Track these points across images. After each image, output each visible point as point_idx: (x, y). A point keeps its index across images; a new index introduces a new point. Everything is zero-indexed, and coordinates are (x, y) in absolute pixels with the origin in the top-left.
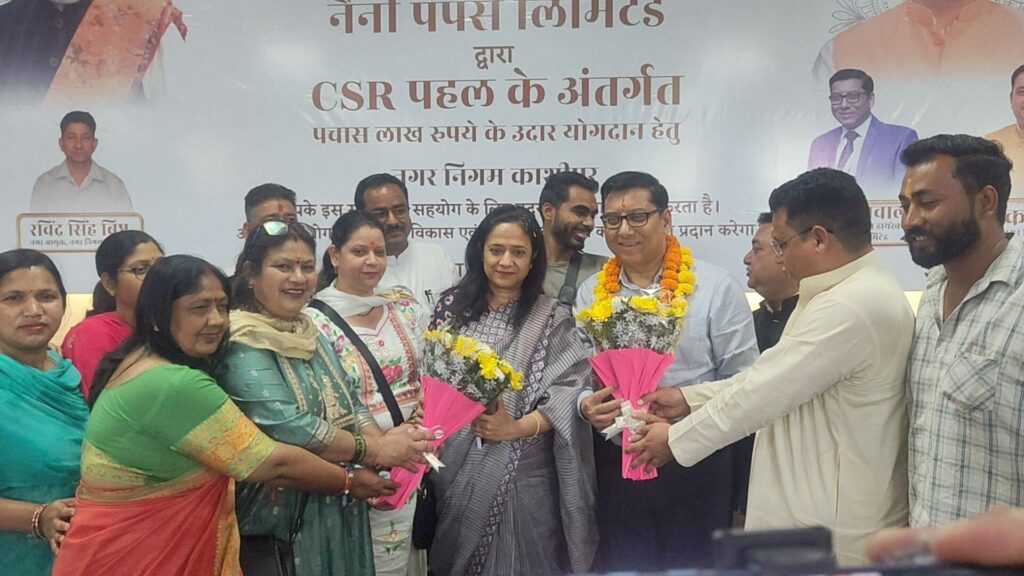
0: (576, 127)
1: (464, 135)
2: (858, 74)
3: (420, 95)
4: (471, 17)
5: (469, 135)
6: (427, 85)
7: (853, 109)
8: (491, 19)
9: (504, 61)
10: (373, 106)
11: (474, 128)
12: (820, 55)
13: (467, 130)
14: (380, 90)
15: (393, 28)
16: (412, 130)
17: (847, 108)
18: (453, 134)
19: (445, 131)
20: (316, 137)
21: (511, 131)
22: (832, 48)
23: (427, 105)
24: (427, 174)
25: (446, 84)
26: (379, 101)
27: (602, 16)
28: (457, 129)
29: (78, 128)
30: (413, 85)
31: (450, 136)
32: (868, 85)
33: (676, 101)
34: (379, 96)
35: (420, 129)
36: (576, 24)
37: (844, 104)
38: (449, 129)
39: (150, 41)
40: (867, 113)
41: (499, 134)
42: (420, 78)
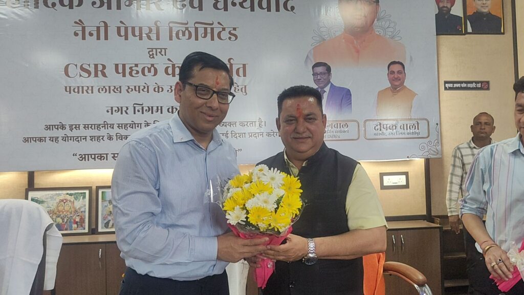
1: (143, 90)
2: (324, 64)
3: (120, 70)
4: (146, 34)
5: (146, 90)
6: (124, 66)
7: (322, 80)
8: (155, 35)
9: (162, 55)
10: (96, 75)
11: (148, 87)
12: (308, 56)
13: (145, 87)
14: (100, 68)
15: (106, 38)
16: (116, 87)
17: (320, 79)
18: (137, 89)
19: (133, 88)
20: (66, 91)
21: (166, 88)
22: (312, 52)
23: (124, 75)
24: (124, 109)
25: (134, 65)
26: (99, 73)
27: (209, 35)
28: (139, 87)
30: (117, 66)
31: (135, 90)
32: (329, 69)
33: (245, 75)
34: (100, 71)
35: (120, 87)
36: (197, 39)
37: (319, 78)
38: (135, 87)
40: (329, 82)
41: (160, 89)
42: (120, 62)
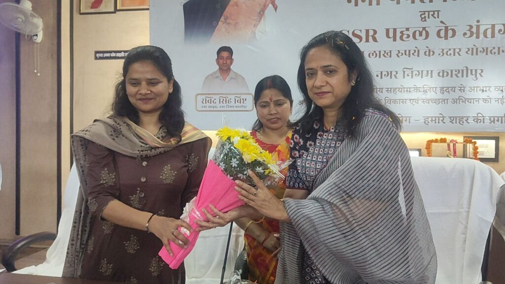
0: (472, 49)
1: (413, 54)
3: (391, 35)
5: (416, 54)
6: (395, 30)
9: (435, 18)
10: (367, 41)
11: (419, 51)
13: (415, 51)
14: (371, 33)
15: (378, 4)
16: (387, 52)
18: (407, 53)
19: (404, 53)
21: (437, 52)
23: (395, 40)
24: (394, 73)
25: (405, 29)
28: (409, 51)
29: (225, 54)
30: (388, 30)
31: (406, 54)
34: (371, 36)
35: (391, 51)
38: (405, 51)
39: (260, 13)
41: (431, 53)
42: (390, 26)
